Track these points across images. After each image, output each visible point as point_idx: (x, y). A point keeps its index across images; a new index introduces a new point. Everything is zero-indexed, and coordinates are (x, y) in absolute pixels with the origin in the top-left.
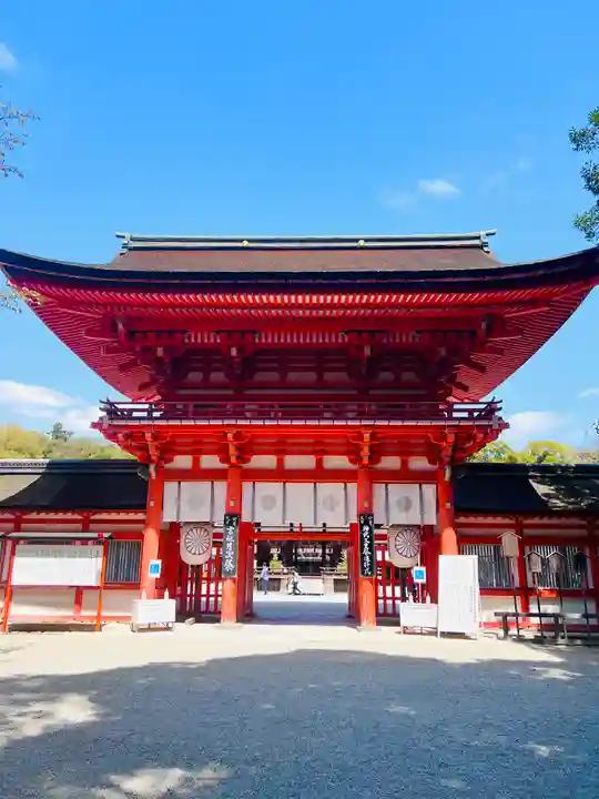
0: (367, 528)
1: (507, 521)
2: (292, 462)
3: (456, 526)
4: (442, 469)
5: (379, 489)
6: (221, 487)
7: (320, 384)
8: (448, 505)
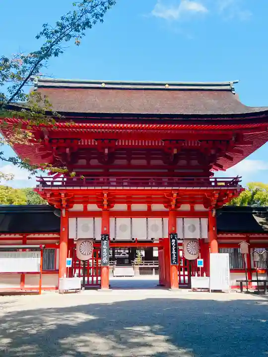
0: (173, 241)
1: (242, 236)
2: (136, 207)
3: (217, 239)
4: (212, 211)
5: (179, 221)
6: (99, 220)
7: (148, 166)
8: (214, 229)
